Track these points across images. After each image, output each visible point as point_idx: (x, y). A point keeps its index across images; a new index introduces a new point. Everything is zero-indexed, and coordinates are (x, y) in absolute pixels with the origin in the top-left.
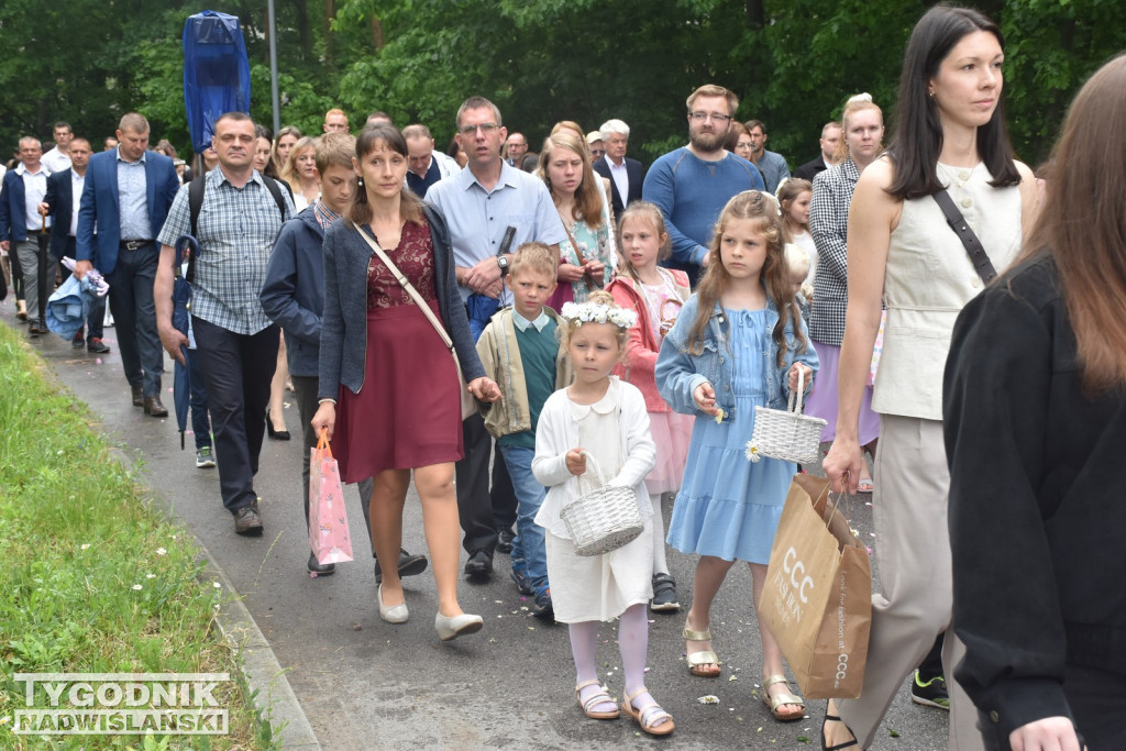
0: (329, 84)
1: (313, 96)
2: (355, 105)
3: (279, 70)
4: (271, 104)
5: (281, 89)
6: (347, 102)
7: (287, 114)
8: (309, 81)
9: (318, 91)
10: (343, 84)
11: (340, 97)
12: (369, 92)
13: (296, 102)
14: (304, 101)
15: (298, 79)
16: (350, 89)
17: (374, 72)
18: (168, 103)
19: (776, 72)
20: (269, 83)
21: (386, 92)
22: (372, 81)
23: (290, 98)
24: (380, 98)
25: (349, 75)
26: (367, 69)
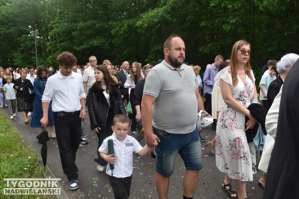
0: (45, 59)
1: (43, 61)
2: (50, 62)
3: (37, 58)
4: (36, 62)
5: (38, 60)
6: (48, 62)
7: (39, 64)
8: (41, 59)
9: (44, 61)
10: (48, 59)
11: (47, 61)
12: (52, 60)
13: (40, 62)
14: (41, 62)
15: (40, 59)
16: (49, 60)
17: (53, 57)
18: (19, 62)
19: (117, 57)
20: (35, 60)
21: (55, 60)
22: (53, 59)
23: (39, 61)
24: (54, 61)
25: (49, 58)
26: (52, 57)
